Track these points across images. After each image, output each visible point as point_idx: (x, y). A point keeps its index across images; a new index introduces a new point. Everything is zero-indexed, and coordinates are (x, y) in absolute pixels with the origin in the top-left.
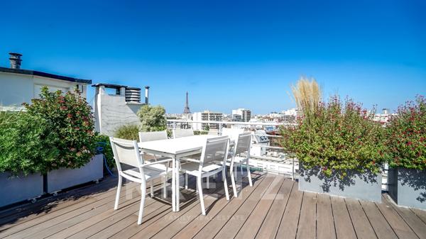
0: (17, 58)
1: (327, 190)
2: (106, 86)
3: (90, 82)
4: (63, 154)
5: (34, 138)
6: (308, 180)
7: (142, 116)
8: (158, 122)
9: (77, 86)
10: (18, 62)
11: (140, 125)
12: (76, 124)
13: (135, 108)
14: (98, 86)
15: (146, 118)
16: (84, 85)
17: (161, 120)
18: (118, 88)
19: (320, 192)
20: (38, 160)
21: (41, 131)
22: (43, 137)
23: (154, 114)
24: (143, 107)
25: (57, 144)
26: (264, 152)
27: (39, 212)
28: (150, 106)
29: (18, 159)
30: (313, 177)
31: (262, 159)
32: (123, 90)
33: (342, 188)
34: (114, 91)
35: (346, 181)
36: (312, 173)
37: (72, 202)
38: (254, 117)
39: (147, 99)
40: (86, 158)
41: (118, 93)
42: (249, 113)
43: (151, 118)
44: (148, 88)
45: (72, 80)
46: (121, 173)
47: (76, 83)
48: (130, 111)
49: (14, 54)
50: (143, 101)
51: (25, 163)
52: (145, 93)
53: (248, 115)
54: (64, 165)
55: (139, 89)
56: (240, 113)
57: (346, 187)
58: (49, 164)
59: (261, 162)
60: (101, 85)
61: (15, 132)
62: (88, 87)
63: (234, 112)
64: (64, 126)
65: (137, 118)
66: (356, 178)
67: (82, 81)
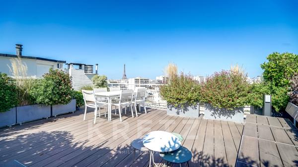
0: (20, 47)
1: (179, 114)
2: (74, 64)
3: (65, 62)
4: (60, 98)
5: (50, 90)
6: (171, 110)
7: (94, 81)
8: (103, 84)
9: (58, 64)
10: (21, 50)
11: (93, 85)
12: (66, 84)
13: (90, 77)
14: (70, 64)
15: (96, 82)
16: (62, 63)
17: (105, 83)
18: (80, 65)
19: (176, 115)
20: (51, 100)
21: (52, 87)
22: (53, 90)
23: (101, 80)
24: (95, 76)
25: (58, 93)
27: (51, 121)
28: (98, 76)
29: (43, 99)
30: (173, 109)
32: (83, 66)
33: (184, 112)
34: (78, 67)
35: (186, 109)
36: (172, 107)
37: (64, 119)
39: (97, 71)
40: (69, 100)
41: (81, 68)
43: (99, 82)
44: (97, 65)
45: (56, 61)
46: (86, 105)
47: (57, 63)
48: (87, 78)
49: (18, 45)
50: (94, 73)
51: (47, 100)
52: (95, 68)
54: (60, 102)
55: (92, 66)
56: (161, 79)
57: (186, 112)
58: (55, 101)
60: (71, 64)
61: (43, 87)
62: (64, 64)
63: (157, 78)
64: (60, 85)
65: (92, 82)
66: (189, 108)
67: (61, 62)
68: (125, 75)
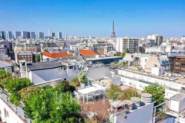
26: (162, 72)
31: (159, 78)
32: (74, 67)
38: (165, 42)
42: (161, 38)
53: (161, 39)
56: (154, 38)
59: (158, 80)
63: (149, 37)
68: (114, 33)
